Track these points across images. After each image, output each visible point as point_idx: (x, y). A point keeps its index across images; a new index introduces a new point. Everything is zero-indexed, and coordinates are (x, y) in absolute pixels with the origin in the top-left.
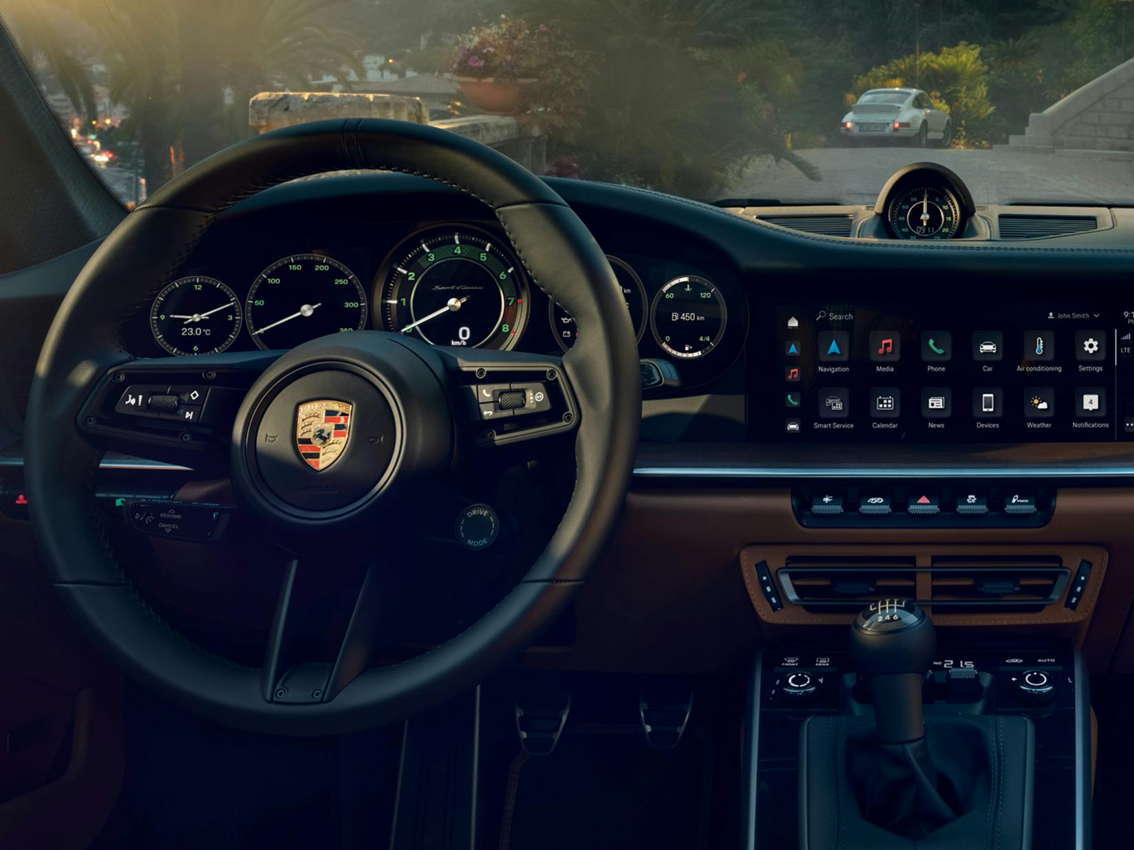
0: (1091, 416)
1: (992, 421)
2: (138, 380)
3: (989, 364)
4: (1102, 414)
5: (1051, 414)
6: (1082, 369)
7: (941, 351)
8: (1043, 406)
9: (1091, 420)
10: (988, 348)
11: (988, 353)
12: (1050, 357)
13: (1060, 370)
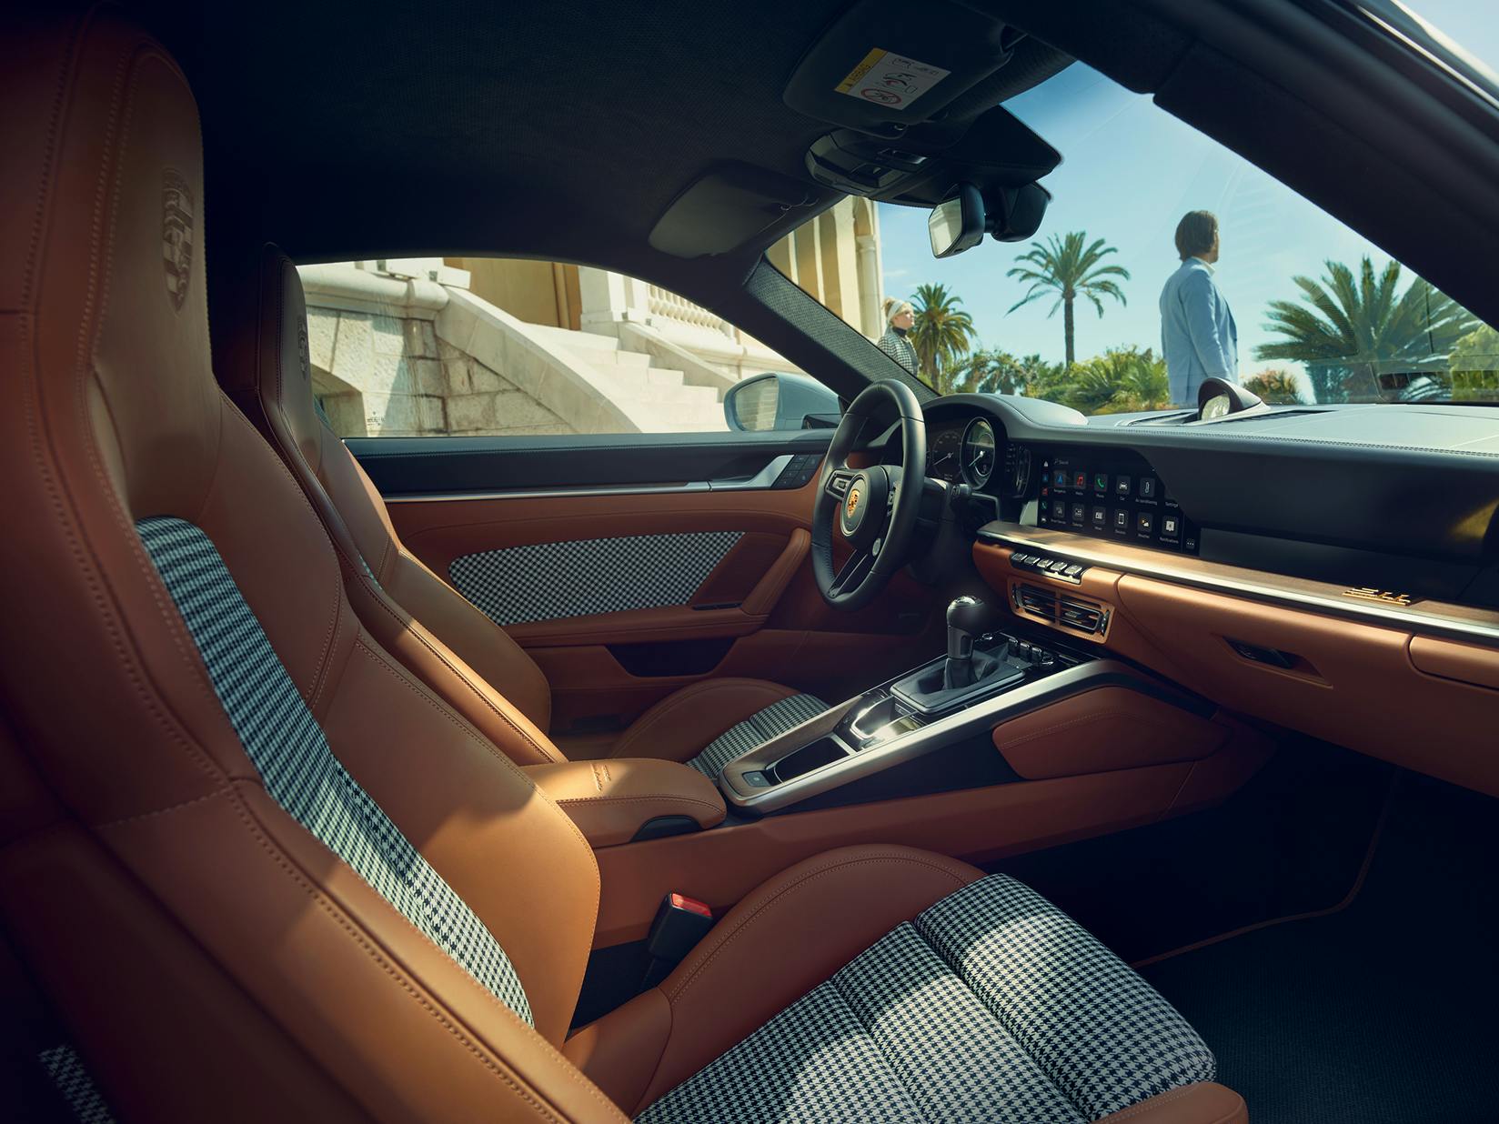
0: (1169, 534)
1: (1123, 530)
2: (839, 476)
3: (1124, 496)
4: (1175, 535)
5: (1150, 530)
6: (1167, 504)
7: (1102, 486)
8: (1146, 525)
9: (1170, 538)
10: (1123, 486)
11: (1123, 489)
12: (1152, 496)
13: (1156, 503)
